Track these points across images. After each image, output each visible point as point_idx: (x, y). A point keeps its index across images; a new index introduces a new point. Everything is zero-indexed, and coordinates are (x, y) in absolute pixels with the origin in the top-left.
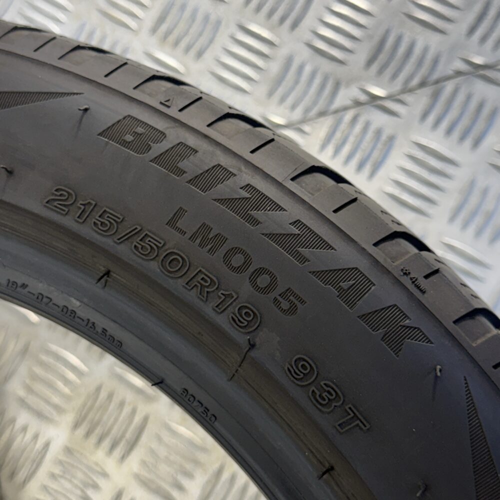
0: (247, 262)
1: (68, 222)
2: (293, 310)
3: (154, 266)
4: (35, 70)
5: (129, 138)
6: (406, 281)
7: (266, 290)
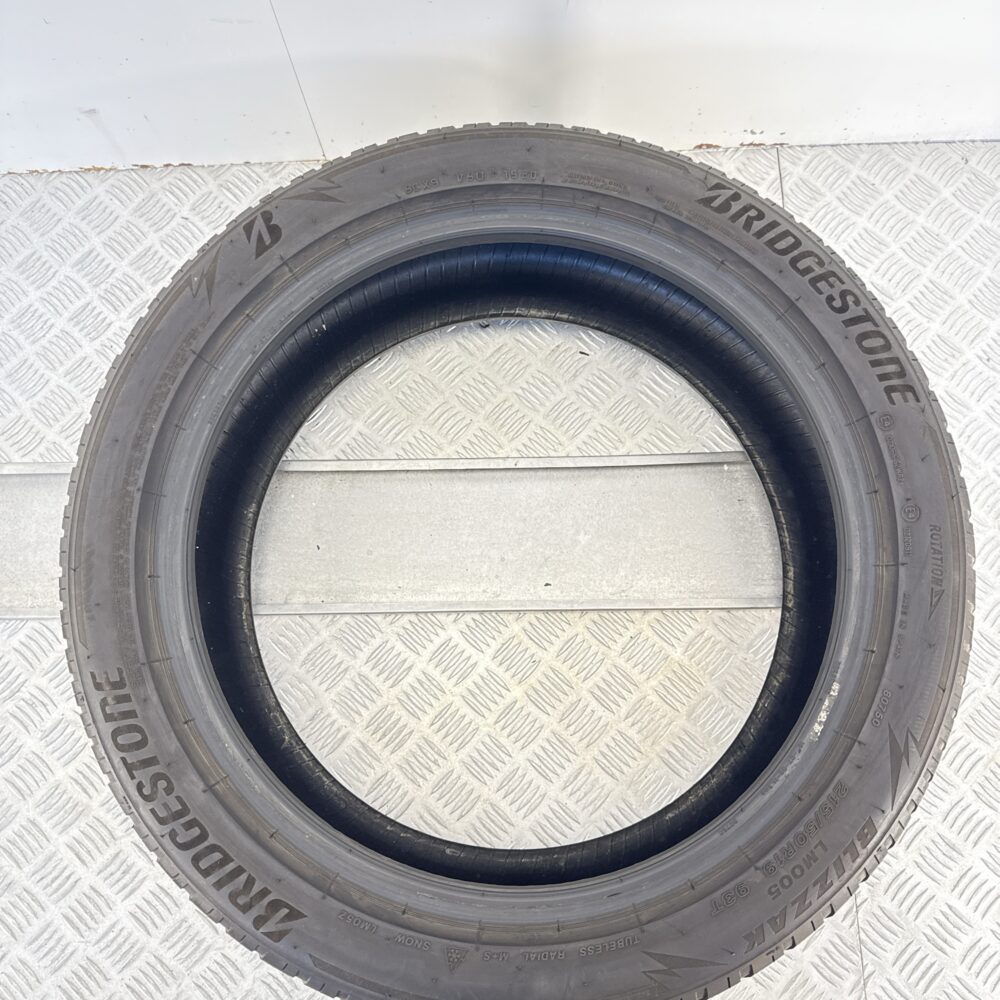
0: (795, 876)
1: (830, 790)
2: (770, 893)
3: (801, 829)
4: (908, 788)
5: (866, 831)
6: (774, 948)
7: (781, 881)
